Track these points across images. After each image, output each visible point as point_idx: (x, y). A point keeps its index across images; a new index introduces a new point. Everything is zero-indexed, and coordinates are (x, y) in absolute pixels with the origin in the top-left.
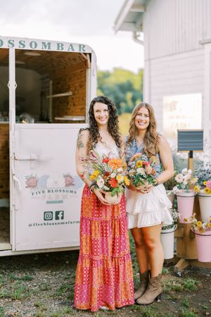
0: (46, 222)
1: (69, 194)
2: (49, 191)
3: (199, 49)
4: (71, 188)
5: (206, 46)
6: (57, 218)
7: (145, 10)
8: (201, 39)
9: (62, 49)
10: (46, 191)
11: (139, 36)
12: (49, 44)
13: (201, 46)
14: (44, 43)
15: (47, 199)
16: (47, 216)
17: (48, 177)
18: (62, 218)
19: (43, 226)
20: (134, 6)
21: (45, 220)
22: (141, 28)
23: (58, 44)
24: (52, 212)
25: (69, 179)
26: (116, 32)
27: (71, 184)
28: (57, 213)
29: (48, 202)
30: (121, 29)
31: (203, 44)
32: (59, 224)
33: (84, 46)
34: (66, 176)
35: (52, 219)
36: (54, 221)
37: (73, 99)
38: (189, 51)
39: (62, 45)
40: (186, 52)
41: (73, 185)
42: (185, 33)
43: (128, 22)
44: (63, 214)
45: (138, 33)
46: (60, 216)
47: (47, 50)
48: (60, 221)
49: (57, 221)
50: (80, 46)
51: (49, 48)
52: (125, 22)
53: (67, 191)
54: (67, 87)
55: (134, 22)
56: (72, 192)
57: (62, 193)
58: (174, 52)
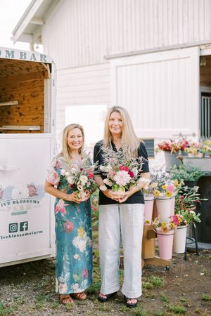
0: (11, 234)
1: (33, 204)
2: (14, 202)
3: (103, 63)
4: (34, 198)
5: (112, 61)
6: (22, 230)
7: (45, 23)
8: (105, 54)
9: (25, 58)
10: (11, 202)
11: (37, 48)
12: (13, 52)
13: (106, 61)
14: (7, 51)
15: (12, 211)
16: (13, 228)
17: (13, 188)
18: (27, 229)
19: (9, 239)
20: (34, 18)
21: (10, 232)
22: (40, 40)
23: (21, 53)
24: (17, 224)
25: (32, 189)
26: (15, 43)
27: (35, 194)
28: (22, 224)
29: (13, 214)
30: (19, 40)
31: (108, 59)
32: (23, 235)
33: (45, 56)
34: (30, 187)
35: (17, 231)
36: (19, 232)
37: (19, 108)
38: (93, 65)
39: (25, 54)
40: (89, 65)
41: (37, 195)
42: (89, 47)
43: (27, 34)
44: (27, 225)
45: (35, 45)
46: (24, 227)
47: (10, 58)
48: (24, 232)
49: (22, 233)
50: (41, 56)
51: (13, 56)
52: (24, 33)
53: (31, 201)
54: (9, 96)
55: (32, 34)
56: (35, 202)
57: (26, 203)
58: (77, 65)
